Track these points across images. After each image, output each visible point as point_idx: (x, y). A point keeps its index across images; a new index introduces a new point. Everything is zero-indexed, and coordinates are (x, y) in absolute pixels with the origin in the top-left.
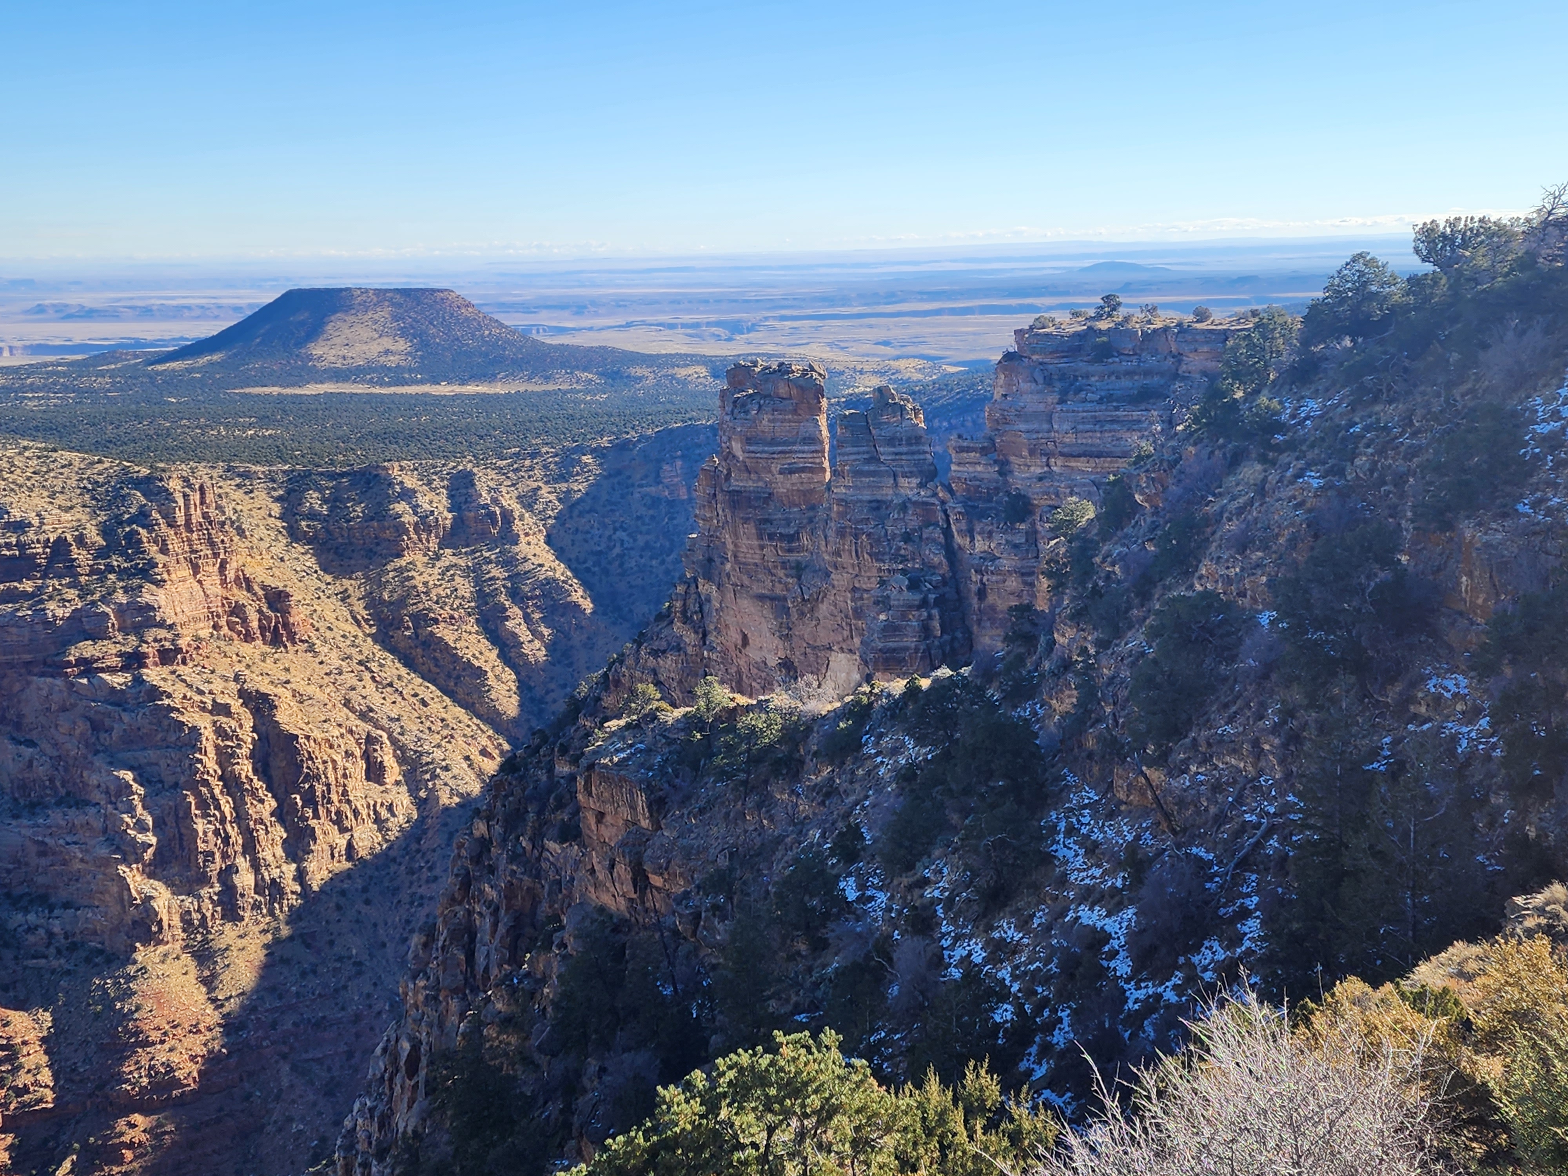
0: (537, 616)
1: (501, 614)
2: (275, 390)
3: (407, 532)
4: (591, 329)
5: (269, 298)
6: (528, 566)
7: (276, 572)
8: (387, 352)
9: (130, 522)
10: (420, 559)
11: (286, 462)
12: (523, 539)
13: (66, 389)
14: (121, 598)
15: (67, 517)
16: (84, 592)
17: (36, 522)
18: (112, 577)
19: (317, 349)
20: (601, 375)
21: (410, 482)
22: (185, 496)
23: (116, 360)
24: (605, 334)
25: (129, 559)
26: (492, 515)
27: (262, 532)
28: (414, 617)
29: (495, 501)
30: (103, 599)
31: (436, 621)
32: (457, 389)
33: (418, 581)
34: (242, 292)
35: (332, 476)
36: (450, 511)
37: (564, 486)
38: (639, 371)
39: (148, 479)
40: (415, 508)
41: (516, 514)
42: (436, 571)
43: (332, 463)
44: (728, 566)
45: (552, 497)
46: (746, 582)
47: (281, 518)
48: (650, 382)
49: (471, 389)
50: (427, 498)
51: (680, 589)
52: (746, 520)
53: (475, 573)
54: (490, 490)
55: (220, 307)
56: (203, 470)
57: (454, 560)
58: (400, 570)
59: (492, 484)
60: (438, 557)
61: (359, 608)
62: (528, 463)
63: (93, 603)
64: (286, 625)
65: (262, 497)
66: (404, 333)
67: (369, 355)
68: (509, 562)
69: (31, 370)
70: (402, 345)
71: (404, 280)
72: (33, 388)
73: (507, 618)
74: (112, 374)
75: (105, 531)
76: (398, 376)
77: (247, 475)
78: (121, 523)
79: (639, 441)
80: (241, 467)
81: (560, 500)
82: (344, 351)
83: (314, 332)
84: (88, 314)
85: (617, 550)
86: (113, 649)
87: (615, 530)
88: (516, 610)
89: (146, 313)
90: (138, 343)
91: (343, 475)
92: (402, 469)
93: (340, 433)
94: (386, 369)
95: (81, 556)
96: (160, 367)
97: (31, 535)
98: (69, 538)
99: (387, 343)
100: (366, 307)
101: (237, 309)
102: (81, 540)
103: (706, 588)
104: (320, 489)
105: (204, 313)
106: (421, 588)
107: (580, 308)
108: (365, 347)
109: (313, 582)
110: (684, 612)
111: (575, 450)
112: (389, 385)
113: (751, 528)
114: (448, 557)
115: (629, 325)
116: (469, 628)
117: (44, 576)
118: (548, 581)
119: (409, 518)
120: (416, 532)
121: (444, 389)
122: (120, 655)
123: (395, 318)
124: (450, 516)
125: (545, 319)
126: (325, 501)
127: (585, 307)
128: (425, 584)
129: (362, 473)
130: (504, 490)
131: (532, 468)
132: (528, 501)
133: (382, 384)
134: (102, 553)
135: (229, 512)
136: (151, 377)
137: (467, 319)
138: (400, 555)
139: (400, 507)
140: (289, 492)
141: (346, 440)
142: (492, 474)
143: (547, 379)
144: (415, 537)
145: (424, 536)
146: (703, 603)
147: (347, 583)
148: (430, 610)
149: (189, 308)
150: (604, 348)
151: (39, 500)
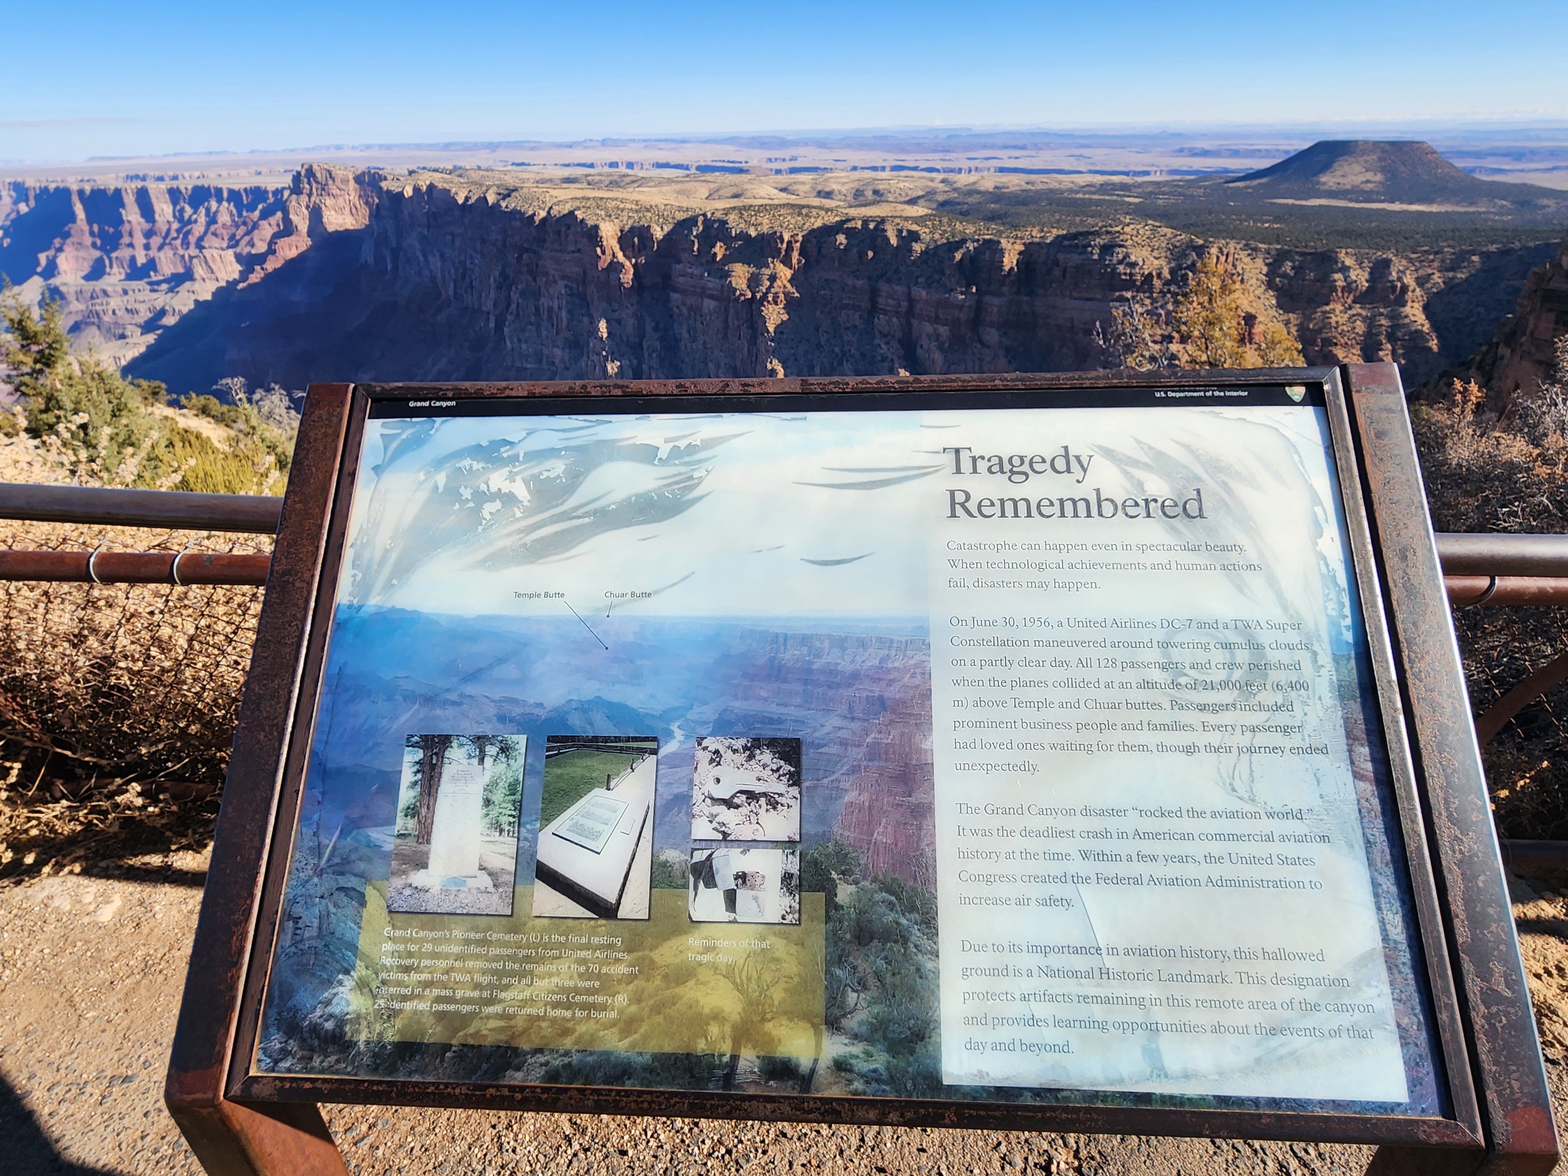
0: (1400, 351)
1: (1379, 346)
2: (1290, 201)
3: (1336, 291)
4: (1522, 171)
5: (1306, 145)
6: (1406, 321)
7: (1254, 304)
8: (1368, 181)
9: (1186, 268)
10: (1339, 307)
11: (1279, 243)
12: (1409, 304)
13: (1180, 194)
14: (1170, 307)
15: (1156, 262)
16: (1154, 301)
17: (1141, 264)
18: (1169, 295)
19: (1324, 178)
20: (1513, 202)
21: (1349, 262)
22: (1218, 258)
23: (1211, 179)
24: (1532, 175)
25: (1179, 287)
26: (1394, 287)
27: (1254, 281)
28: (1324, 340)
29: (1399, 279)
30: (1162, 307)
31: (1336, 344)
32: (1405, 207)
33: (1333, 320)
34: (1294, 142)
35: (1302, 254)
36: (1367, 281)
37: (1451, 274)
38: (1545, 202)
39: (1202, 246)
40: (1346, 278)
41: (1411, 288)
42: (1347, 316)
43: (1306, 247)
44: (1524, 339)
45: (1440, 281)
46: (1533, 350)
47: (1266, 275)
48: (1553, 209)
49: (1415, 208)
50: (1356, 273)
51: (1484, 348)
52: (1550, 310)
53: (1370, 322)
54: (1399, 271)
55: (1278, 150)
56: (1232, 244)
57: (1360, 311)
58: (1325, 312)
59: (1401, 268)
60: (1350, 308)
61: (1293, 330)
62: (1431, 257)
63: (1156, 308)
64: (1250, 333)
65: (1259, 262)
66: (1383, 170)
67: (1355, 183)
68: (1395, 317)
69: (1166, 183)
70: (1379, 177)
71: (1398, 135)
72: (1164, 193)
73: (1381, 350)
74: (1205, 187)
75: (1172, 272)
76: (1369, 197)
77: (1255, 249)
78: (1181, 269)
79: (1520, 249)
80: (1253, 243)
81: (1444, 283)
82: (1341, 180)
83: (1326, 167)
84: (1205, 153)
85: (1473, 319)
86: (1159, 332)
87: (1477, 306)
88: (1389, 346)
89: (1236, 154)
90: (1226, 171)
91: (1310, 254)
92: (1347, 253)
93: (1318, 229)
94: (1363, 192)
95: (1157, 283)
96: (1231, 185)
97: (1137, 270)
98: (1154, 273)
99: (1369, 176)
100: (1363, 153)
101: (1286, 152)
102: (1159, 275)
103: (1504, 351)
104: (1293, 261)
105: (1268, 154)
106: (1334, 324)
107: (1518, 155)
108: (1354, 178)
109: (1273, 312)
110: (1480, 363)
111: (1468, 252)
112: (1361, 202)
113: (1552, 316)
114: (1357, 309)
115: (1554, 168)
116: (1354, 351)
117: (1138, 291)
118: (1417, 331)
119: (1340, 283)
120: (1342, 292)
121: (1396, 207)
122: (1162, 335)
123: (1380, 159)
124: (1367, 285)
125: (1491, 163)
126: (1293, 268)
127: (1525, 155)
128: (1337, 322)
129: (1321, 254)
130: (1408, 272)
131: (1433, 261)
132: (1421, 282)
133: (1356, 202)
134: (1167, 283)
135: (1239, 269)
136: (1225, 190)
137: (1430, 161)
138: (1327, 304)
139: (1338, 276)
140: (1275, 261)
141: (1318, 233)
142: (1404, 262)
143: (1471, 204)
144: (1340, 294)
145: (1346, 295)
146: (1496, 359)
147: (1291, 315)
148: (1335, 337)
149: (1260, 151)
150: (1525, 185)
151: (1145, 252)
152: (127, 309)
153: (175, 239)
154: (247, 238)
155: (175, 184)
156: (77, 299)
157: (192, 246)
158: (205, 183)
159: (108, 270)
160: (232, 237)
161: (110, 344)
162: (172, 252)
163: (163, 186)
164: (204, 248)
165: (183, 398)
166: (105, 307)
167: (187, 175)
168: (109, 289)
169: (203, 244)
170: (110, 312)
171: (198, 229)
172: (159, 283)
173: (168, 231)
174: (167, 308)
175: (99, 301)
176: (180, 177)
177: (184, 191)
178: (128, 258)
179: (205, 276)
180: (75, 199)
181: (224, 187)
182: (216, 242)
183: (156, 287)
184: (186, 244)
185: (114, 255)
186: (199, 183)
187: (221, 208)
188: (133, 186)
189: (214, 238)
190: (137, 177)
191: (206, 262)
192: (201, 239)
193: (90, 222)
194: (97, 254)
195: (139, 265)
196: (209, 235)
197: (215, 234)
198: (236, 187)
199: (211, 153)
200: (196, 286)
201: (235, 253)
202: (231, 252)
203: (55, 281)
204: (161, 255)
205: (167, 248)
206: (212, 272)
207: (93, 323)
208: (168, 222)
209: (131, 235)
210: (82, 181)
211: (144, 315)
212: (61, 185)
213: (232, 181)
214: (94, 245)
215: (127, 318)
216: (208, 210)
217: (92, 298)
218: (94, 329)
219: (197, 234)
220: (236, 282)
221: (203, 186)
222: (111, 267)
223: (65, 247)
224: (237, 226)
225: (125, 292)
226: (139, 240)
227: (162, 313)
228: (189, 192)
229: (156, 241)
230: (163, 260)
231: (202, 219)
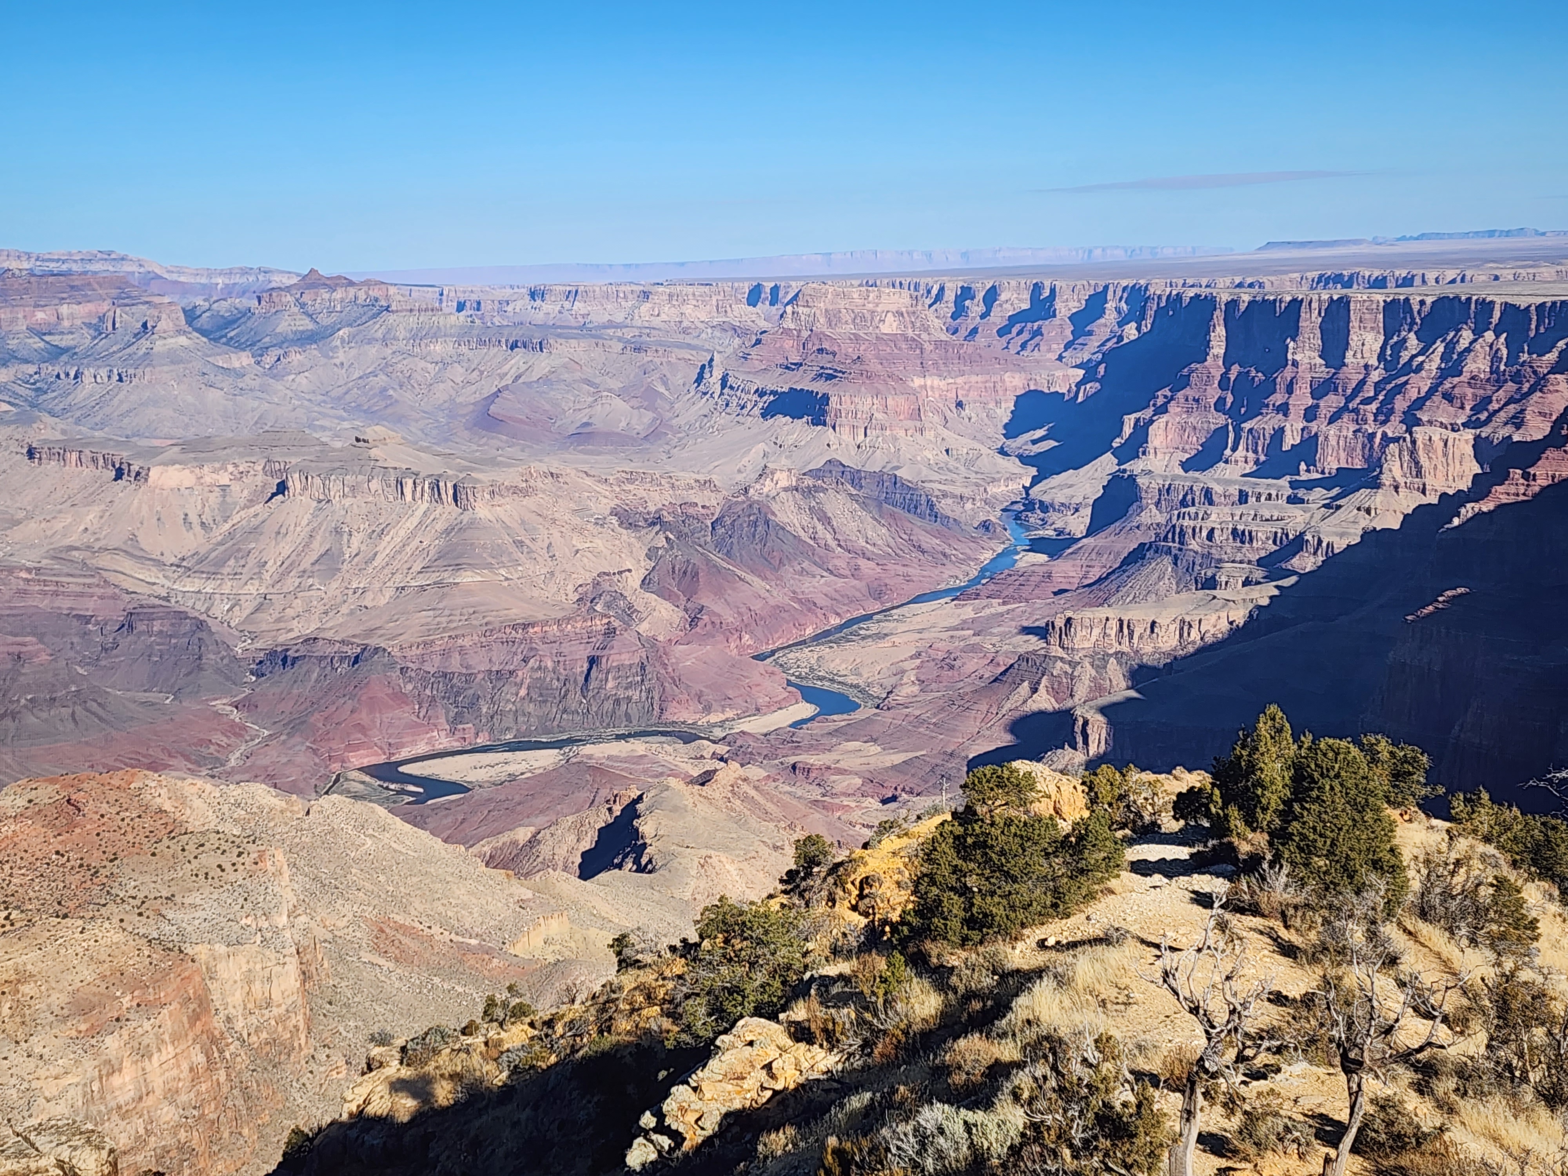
152: (1234, 531)
153: (1367, 401)
154: (1512, 408)
155: (1403, 293)
156: (1158, 504)
157: (1395, 419)
158: (1462, 291)
159: (1228, 452)
160: (1482, 404)
161: (1184, 595)
162: (1353, 427)
163: (1379, 297)
164: (1418, 422)
165: (1459, 805)
166: (1198, 523)
167: (1431, 276)
168: (1217, 489)
169: (1419, 414)
170: (1204, 534)
171: (1419, 384)
172: (1310, 485)
173: (1362, 383)
174: (1308, 537)
175: (1192, 510)
176: (1418, 281)
177: (1416, 307)
178: (1269, 431)
179: (1401, 481)
180: (1219, 316)
181: (1498, 300)
182: (1444, 412)
183: (1301, 493)
184: (1384, 414)
185: (1247, 426)
186: (1450, 291)
187: (1477, 346)
188: (1325, 297)
189: (1445, 404)
190: (1338, 279)
191: (1413, 453)
192: (1419, 403)
193: (1228, 362)
194: (1221, 420)
195: (1286, 448)
196: (1437, 398)
197: (1448, 397)
198: (1522, 302)
199: (1491, 233)
200: (1378, 499)
201: (1477, 438)
202: (1469, 435)
203: (1135, 466)
204: (1332, 431)
205: (1346, 417)
206: (1419, 474)
207: (1169, 551)
208: (1366, 366)
209: (1290, 390)
210: (1240, 285)
211: (1263, 545)
212: (1204, 292)
213: (1517, 289)
214: (1219, 405)
215: (1231, 546)
216: (1450, 347)
217: (1183, 503)
218: (1167, 560)
219: (1413, 394)
220: (1461, 498)
221: (1457, 298)
222: (1234, 449)
223: (1173, 407)
224: (1499, 383)
225: (1243, 497)
226: (1302, 398)
227: (1297, 544)
228: (1427, 308)
229: (1332, 402)
230: (1333, 441)
231: (1434, 364)
